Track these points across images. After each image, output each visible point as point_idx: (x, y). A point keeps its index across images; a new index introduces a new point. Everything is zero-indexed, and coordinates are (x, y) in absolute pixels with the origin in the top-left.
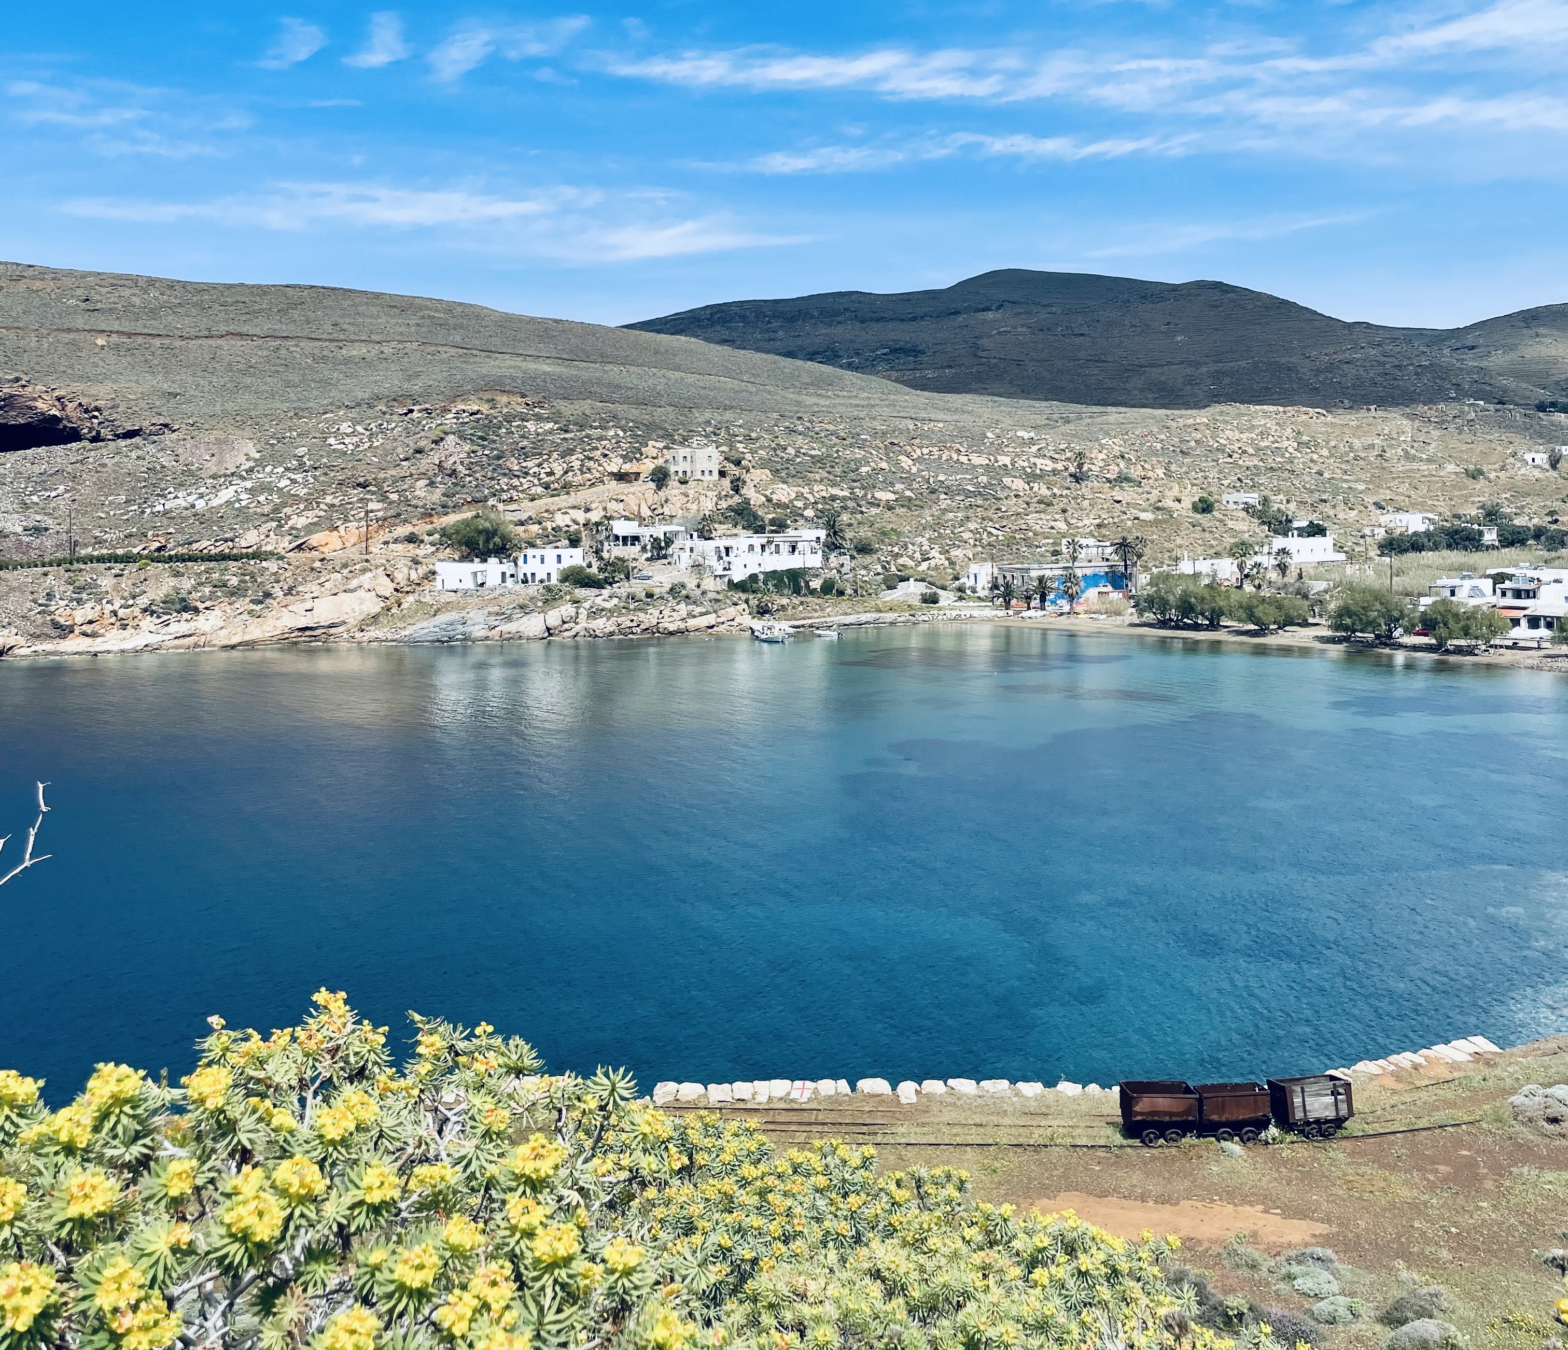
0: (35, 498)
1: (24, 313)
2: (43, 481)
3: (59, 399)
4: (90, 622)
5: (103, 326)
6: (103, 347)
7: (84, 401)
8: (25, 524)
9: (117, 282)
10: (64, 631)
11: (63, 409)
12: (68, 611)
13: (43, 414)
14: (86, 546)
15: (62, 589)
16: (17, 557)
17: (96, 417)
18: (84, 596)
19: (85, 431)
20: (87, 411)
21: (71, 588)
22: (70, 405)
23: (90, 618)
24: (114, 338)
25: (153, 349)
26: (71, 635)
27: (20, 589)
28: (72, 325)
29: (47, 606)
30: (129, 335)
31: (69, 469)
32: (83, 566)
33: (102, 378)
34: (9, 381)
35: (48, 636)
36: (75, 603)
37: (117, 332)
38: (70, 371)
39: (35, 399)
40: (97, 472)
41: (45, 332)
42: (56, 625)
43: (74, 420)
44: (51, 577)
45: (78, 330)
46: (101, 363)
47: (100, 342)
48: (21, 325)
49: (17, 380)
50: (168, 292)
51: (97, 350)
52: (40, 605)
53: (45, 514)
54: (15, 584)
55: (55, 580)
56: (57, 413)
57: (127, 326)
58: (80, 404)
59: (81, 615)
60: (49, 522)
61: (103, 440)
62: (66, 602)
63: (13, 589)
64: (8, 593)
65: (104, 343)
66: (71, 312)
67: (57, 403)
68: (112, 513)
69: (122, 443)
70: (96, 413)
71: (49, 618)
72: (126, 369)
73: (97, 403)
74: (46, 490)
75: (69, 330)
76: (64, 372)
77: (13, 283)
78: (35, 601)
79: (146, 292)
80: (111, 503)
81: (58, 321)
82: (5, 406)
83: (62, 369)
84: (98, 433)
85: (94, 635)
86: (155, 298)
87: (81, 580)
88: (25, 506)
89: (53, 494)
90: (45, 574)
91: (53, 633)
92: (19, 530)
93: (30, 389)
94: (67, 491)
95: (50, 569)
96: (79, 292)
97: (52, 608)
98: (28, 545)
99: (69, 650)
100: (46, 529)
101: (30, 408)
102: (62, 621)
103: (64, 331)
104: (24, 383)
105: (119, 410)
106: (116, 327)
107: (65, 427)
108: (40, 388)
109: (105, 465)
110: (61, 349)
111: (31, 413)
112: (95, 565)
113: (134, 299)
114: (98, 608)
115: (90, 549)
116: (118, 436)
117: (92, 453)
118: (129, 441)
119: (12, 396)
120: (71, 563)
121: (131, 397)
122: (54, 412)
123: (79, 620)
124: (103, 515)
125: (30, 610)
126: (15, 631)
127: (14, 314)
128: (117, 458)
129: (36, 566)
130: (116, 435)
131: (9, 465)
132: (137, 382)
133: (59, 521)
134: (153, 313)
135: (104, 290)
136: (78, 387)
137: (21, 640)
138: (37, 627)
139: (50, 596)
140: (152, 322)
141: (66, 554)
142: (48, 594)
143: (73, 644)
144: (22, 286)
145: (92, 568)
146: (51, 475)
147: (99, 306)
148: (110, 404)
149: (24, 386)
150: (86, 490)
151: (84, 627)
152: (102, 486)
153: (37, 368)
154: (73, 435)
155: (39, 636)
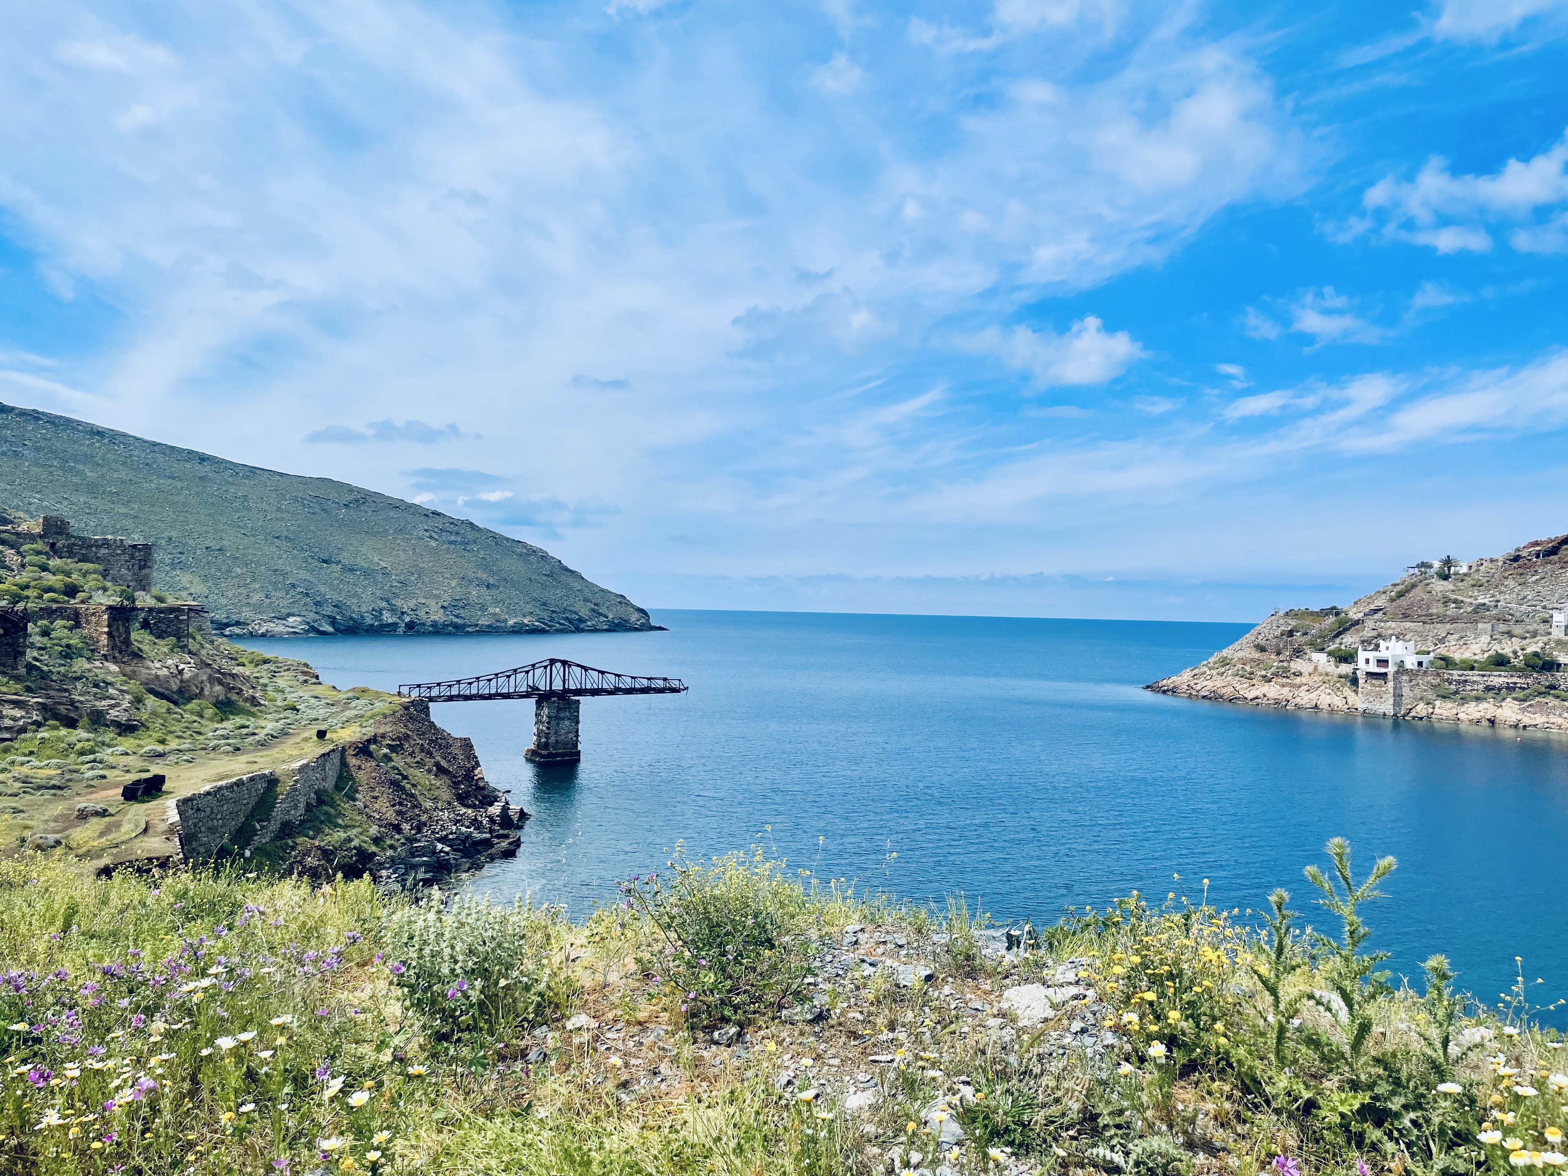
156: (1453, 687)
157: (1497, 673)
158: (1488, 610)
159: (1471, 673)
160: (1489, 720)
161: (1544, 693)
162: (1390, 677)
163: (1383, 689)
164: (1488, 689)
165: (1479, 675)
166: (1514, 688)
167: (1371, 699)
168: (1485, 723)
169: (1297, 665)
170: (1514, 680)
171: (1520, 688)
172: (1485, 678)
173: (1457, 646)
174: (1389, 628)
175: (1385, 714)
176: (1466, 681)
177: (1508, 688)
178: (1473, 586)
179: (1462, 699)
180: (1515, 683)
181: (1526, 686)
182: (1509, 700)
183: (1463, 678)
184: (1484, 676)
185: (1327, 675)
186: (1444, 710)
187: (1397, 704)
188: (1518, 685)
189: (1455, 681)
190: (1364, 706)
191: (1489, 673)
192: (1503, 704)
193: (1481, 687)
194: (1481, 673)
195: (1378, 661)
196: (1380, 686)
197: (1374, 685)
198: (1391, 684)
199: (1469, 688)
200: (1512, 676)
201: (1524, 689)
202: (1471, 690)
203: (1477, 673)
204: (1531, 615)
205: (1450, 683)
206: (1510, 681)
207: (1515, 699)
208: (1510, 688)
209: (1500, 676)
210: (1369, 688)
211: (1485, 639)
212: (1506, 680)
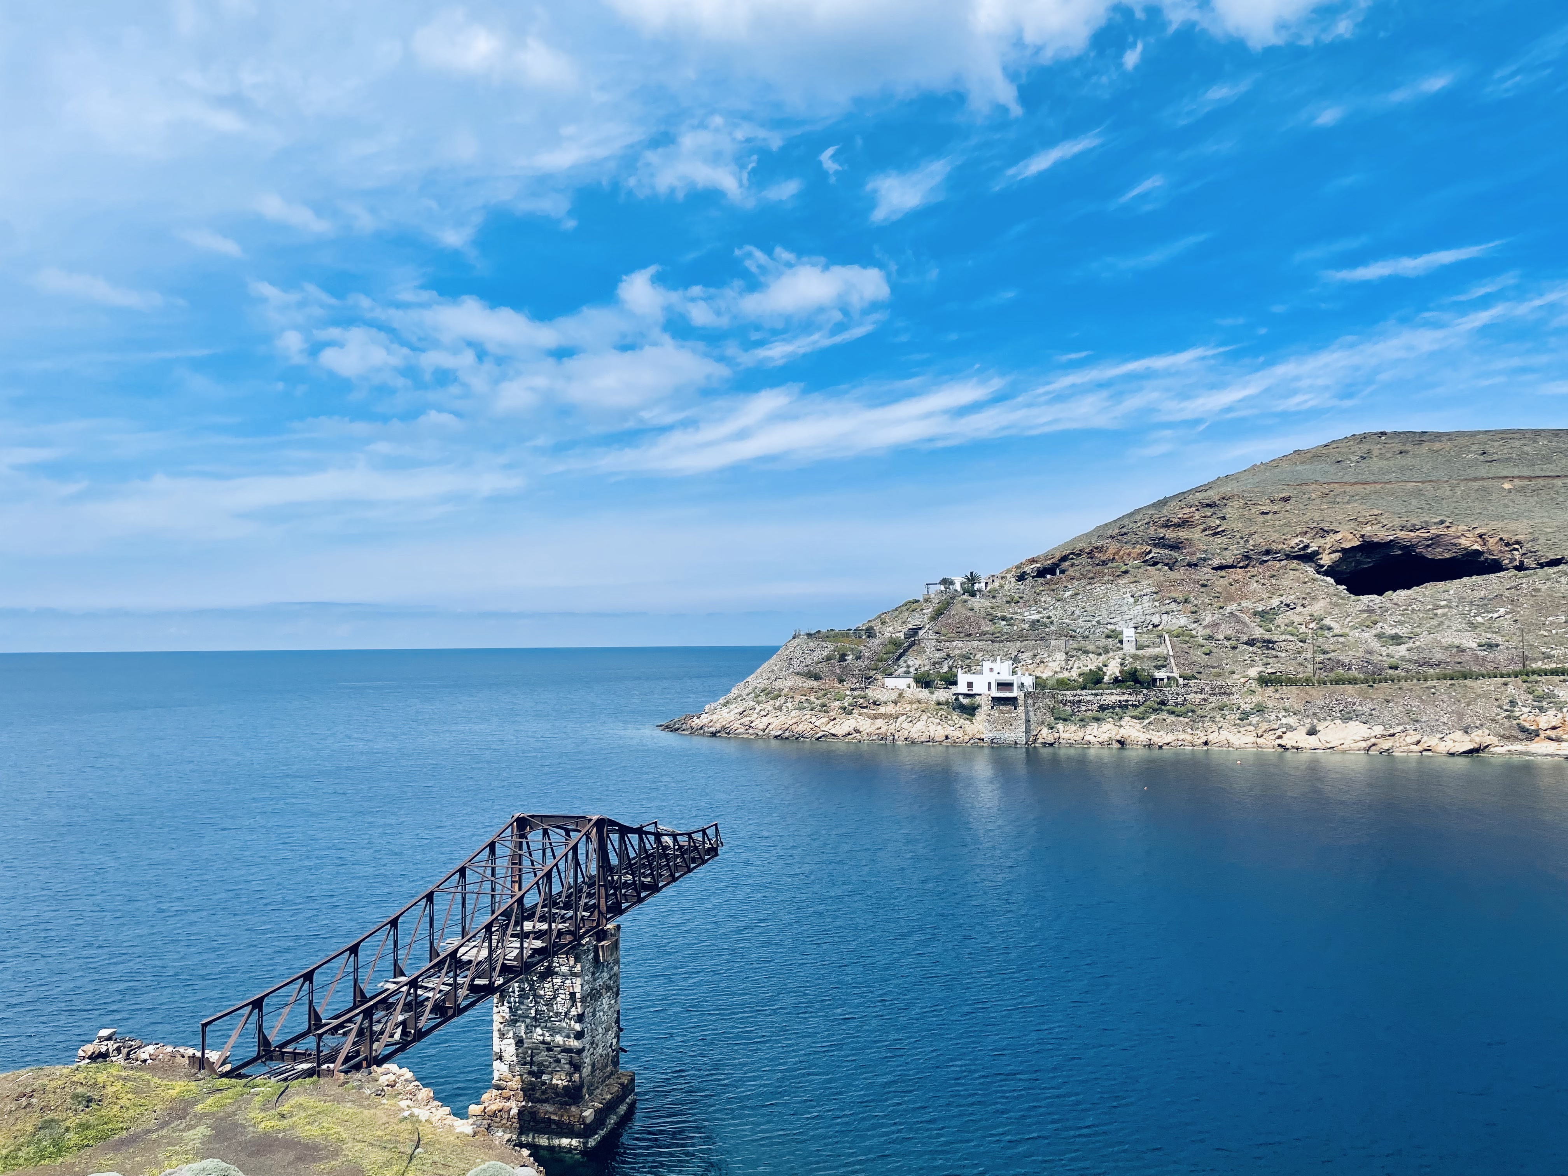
0: (1479, 619)
1: (1433, 469)
2: (1485, 605)
3: (1480, 536)
4: (1554, 728)
5: (1505, 473)
6: (1510, 491)
7: (1505, 537)
8: (1477, 640)
9: (1506, 435)
10: (1531, 734)
11: (1485, 544)
12: (1532, 717)
13: (1466, 549)
14: (1535, 660)
15: (1523, 697)
16: (1475, 669)
17: (1517, 550)
18: (1544, 704)
19: (1507, 562)
20: (1507, 544)
21: (1531, 696)
22: (1491, 540)
23: (1554, 724)
24: (1517, 482)
25: (1556, 489)
26: (1537, 739)
27: (1486, 696)
28: (1477, 475)
29: (1512, 711)
30: (1530, 478)
31: (1507, 594)
32: (1539, 678)
33: (1518, 517)
34: (1435, 524)
35: (1516, 738)
36: (1537, 710)
37: (1519, 477)
38: (1485, 512)
39: (1458, 537)
40: (1533, 596)
41: (1455, 482)
42: (1523, 730)
43: (1495, 553)
44: (1510, 686)
45: (1483, 479)
46: (1511, 504)
47: (1507, 486)
48: (1434, 479)
49: (1442, 522)
50: (1556, 439)
51: (1504, 494)
52: (1506, 711)
53: (1493, 632)
54: (1479, 691)
55: (1515, 689)
56: (1479, 548)
57: (1527, 472)
58: (1501, 539)
59: (1545, 721)
60: (1498, 639)
61: (1528, 569)
62: (1528, 709)
63: (1479, 696)
64: (1475, 700)
65: (1511, 487)
66: (1473, 463)
67: (1479, 539)
68: (1554, 632)
69: (1551, 570)
70: (1517, 546)
71: (1514, 722)
72: (1535, 506)
73: (1518, 538)
74: (1488, 612)
75: (1475, 479)
76: (1480, 513)
77: (1417, 446)
78: (1500, 707)
79: (1534, 442)
80: (1552, 623)
81: (1463, 473)
82: (1432, 544)
83: (1478, 511)
84: (1522, 563)
85: (1558, 740)
86: (1546, 446)
87: (1540, 689)
88: (1474, 626)
89: (1495, 615)
90: (1506, 684)
91: (1521, 735)
92: (1474, 645)
93: (1453, 529)
94: (1507, 613)
95: (1508, 679)
96: (1474, 448)
97: (1517, 714)
98: (1484, 659)
99: (1540, 751)
100: (1497, 645)
101: (1455, 545)
102: (1527, 725)
103: (1471, 480)
104: (1448, 524)
105: (1539, 542)
106: (1516, 473)
107: (1487, 559)
108: (1462, 527)
109: (1539, 590)
110: (1473, 495)
111: (1455, 549)
112: (1550, 677)
113: (1525, 448)
114: (1560, 715)
115: (1540, 663)
116: (1542, 566)
117: (1524, 580)
118: (1556, 569)
119: (1438, 536)
120: (1527, 675)
121: (1549, 530)
122: (1476, 547)
123: (1543, 725)
124: (1546, 634)
125: (1497, 715)
126: (1487, 732)
127: (1425, 470)
128: (1549, 584)
129: (1496, 677)
130: (1539, 564)
131: (1452, 592)
132: (1549, 517)
133: (1507, 638)
134: (1547, 459)
135: (1496, 444)
136: (1494, 524)
137: (1494, 740)
138: (1504, 729)
139: (1513, 703)
140: (1548, 466)
141: (1518, 667)
142: (1511, 702)
143: (1540, 747)
144: (1425, 448)
145: (1548, 680)
146: (1490, 600)
147: (1495, 457)
148: (1529, 537)
149: (1448, 527)
150: (1525, 611)
151: (1548, 732)
152: (1539, 608)
153: (1457, 512)
154: (1495, 567)
155: (1508, 738)
156: (1068, 708)
157: (1109, 691)
158: (1047, 627)
159: (1084, 692)
160: (1118, 741)
161: (1157, 710)
162: (1021, 701)
163: (1013, 715)
164: (1102, 708)
165: (1092, 694)
166: (1127, 707)
167: (999, 727)
168: (1116, 745)
169: (873, 693)
170: (1126, 697)
171: (1132, 705)
172: (1099, 697)
173: (1035, 665)
174: (956, 647)
175: (1016, 743)
176: (1080, 701)
177: (1120, 706)
178: (1008, 602)
179: (1082, 720)
180: (1127, 701)
181: (1137, 703)
182: (1127, 718)
183: (1077, 698)
184: (1096, 695)
185: (919, 702)
186: (1068, 732)
187: (1028, 731)
188: (1130, 703)
189: (1070, 701)
190: (991, 735)
191: (1101, 691)
192: (1122, 723)
193: (1095, 707)
194: (1093, 692)
195: (999, 684)
196: (1010, 712)
197: (1002, 712)
198: (1021, 709)
199: (1083, 708)
200: (1123, 694)
201: (1136, 706)
202: (1086, 711)
203: (1090, 692)
204: (1092, 631)
205: (1065, 705)
206: (1122, 699)
207: (1133, 717)
208: (1124, 706)
209: (1112, 694)
210: (997, 715)
211: (1060, 656)
212: (1119, 698)
